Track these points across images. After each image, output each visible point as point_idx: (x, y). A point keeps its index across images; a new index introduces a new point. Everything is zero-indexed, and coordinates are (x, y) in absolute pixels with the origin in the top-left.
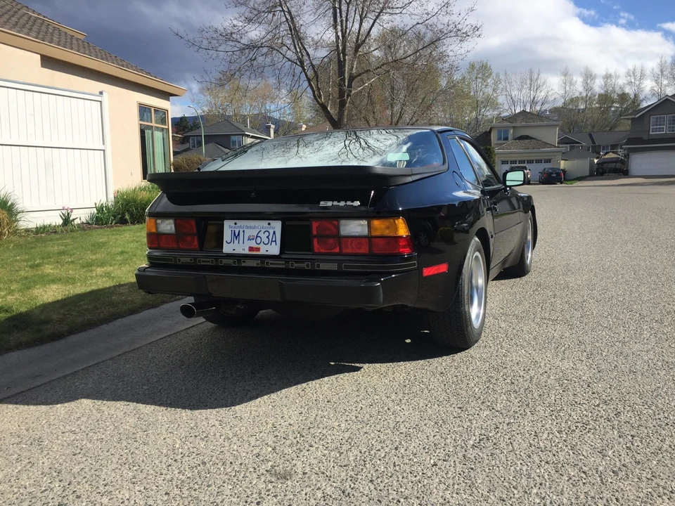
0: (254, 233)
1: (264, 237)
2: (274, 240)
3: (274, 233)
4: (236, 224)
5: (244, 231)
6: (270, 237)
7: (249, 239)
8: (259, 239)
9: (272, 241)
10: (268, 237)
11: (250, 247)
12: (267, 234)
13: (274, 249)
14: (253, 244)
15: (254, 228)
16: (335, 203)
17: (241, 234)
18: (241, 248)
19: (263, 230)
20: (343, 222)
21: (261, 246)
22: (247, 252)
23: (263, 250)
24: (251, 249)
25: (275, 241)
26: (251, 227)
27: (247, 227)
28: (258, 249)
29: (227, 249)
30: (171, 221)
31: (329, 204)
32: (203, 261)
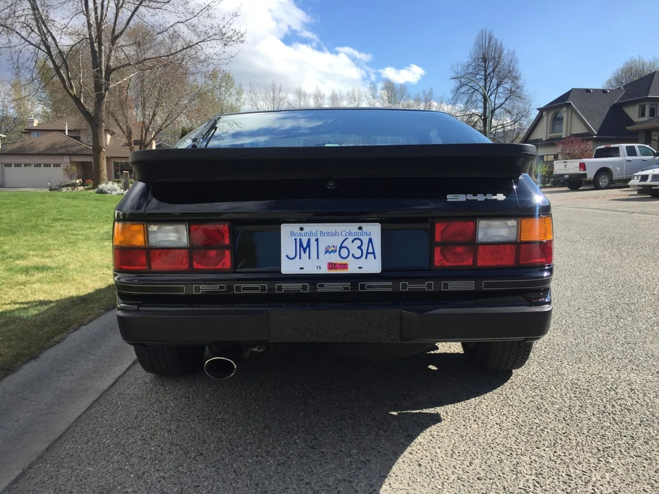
0: (337, 241)
1: (354, 248)
2: (370, 250)
3: (370, 241)
4: (302, 229)
5: (317, 240)
6: (364, 248)
7: (326, 252)
8: (344, 253)
9: (368, 253)
10: (359, 248)
11: (329, 264)
12: (358, 243)
13: (373, 265)
14: (335, 258)
15: (335, 234)
16: (470, 197)
17: (313, 244)
18: (314, 265)
19: (351, 238)
20: (482, 224)
21: (350, 261)
22: (325, 270)
23: (353, 268)
24: (332, 266)
25: (373, 253)
26: (329, 234)
27: (322, 234)
28: (345, 266)
29: (288, 267)
30: (183, 228)
31: (462, 198)
32: (244, 289)
